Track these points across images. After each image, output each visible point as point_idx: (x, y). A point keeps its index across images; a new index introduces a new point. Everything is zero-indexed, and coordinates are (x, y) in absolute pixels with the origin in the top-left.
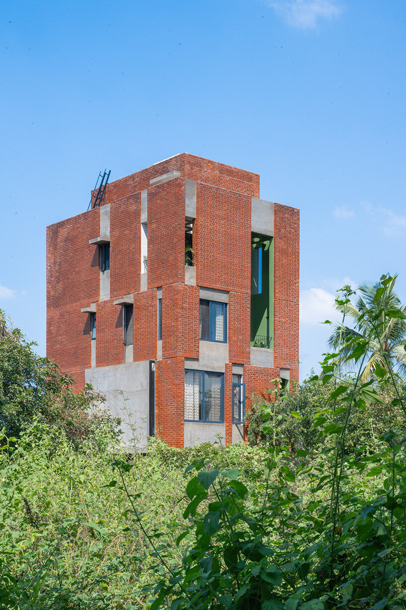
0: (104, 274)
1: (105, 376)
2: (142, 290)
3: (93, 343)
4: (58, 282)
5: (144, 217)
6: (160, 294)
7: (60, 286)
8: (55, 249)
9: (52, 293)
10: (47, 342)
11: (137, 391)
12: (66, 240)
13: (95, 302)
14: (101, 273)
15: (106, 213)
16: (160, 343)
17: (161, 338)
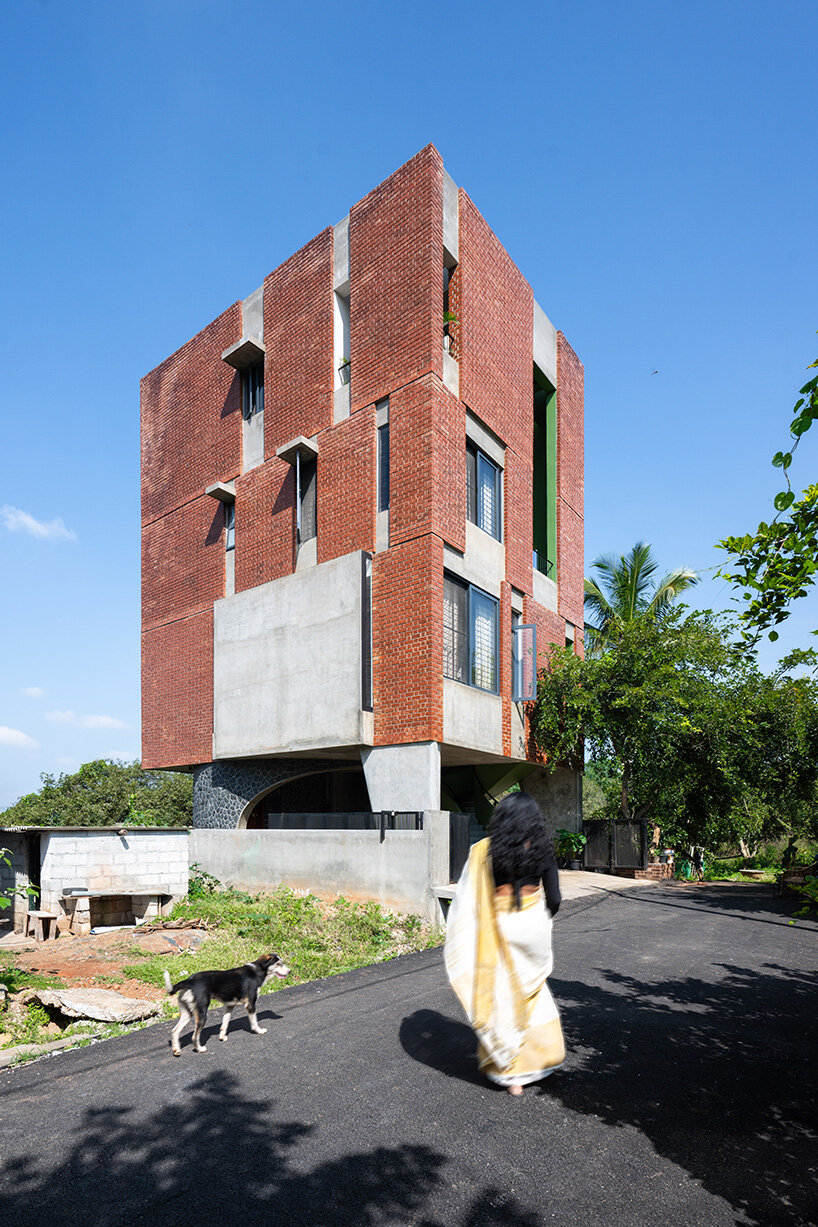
0: (249, 423)
1: (256, 605)
2: (336, 421)
3: (230, 558)
4: (161, 468)
5: (340, 276)
6: (380, 417)
7: (166, 472)
8: (156, 412)
9: (151, 490)
10: (143, 576)
11: (331, 620)
12: (176, 387)
13: (232, 480)
14: (244, 423)
15: (254, 307)
16: (381, 519)
17: (384, 506)
